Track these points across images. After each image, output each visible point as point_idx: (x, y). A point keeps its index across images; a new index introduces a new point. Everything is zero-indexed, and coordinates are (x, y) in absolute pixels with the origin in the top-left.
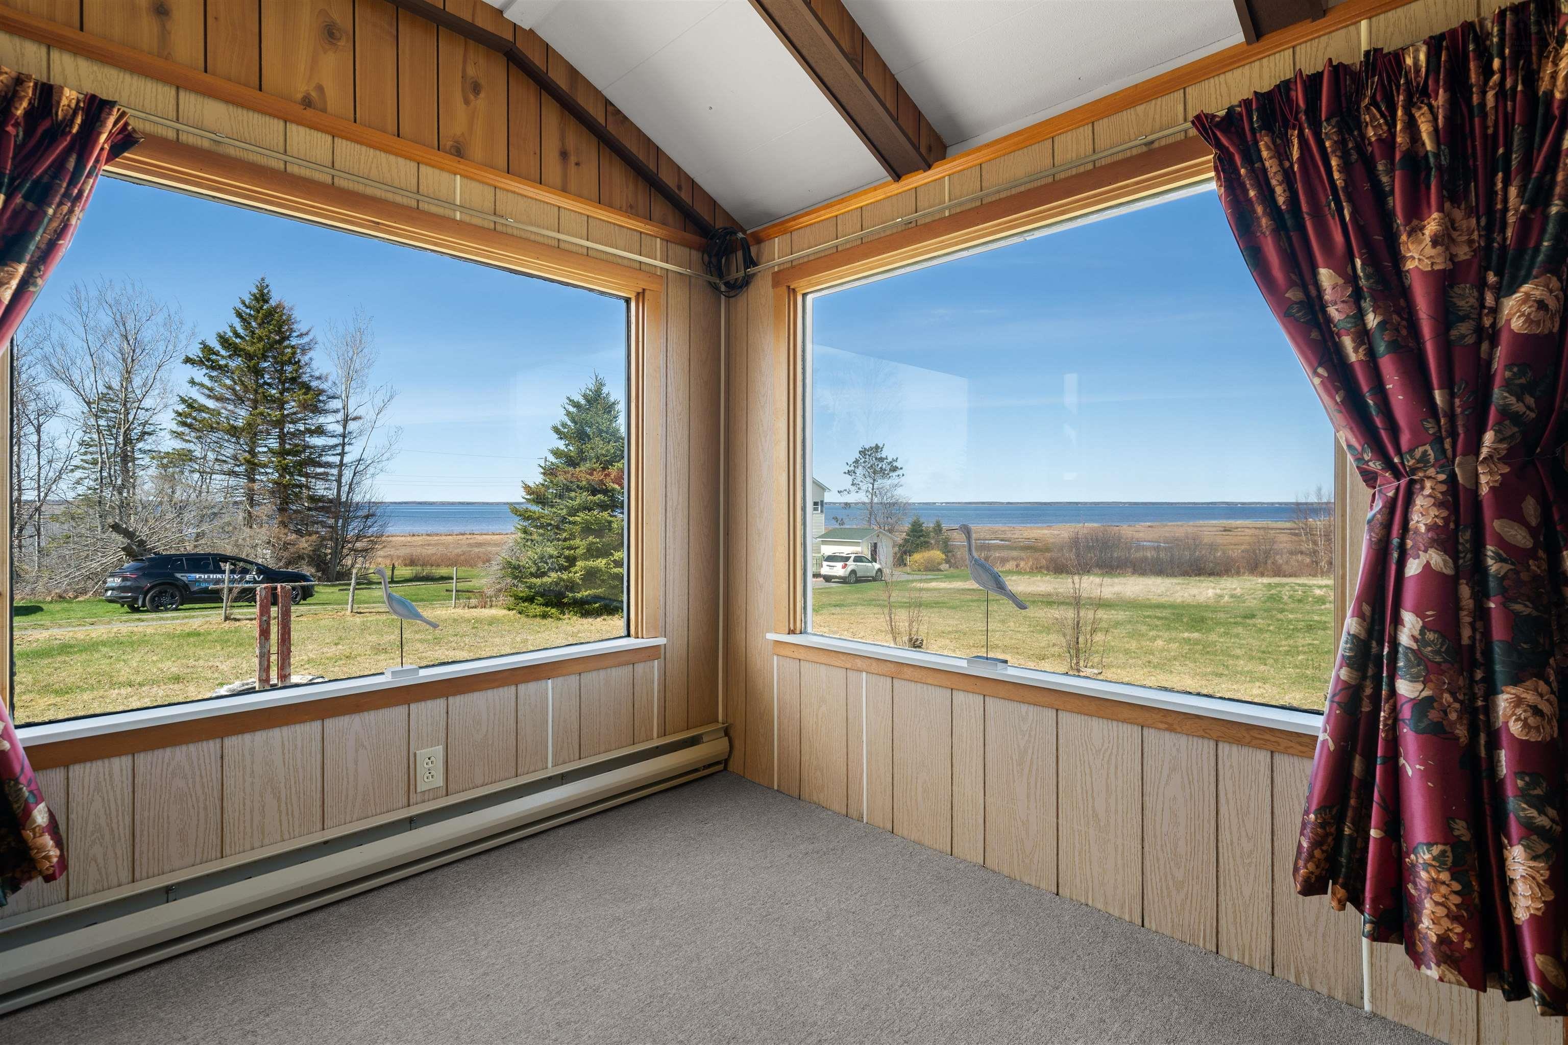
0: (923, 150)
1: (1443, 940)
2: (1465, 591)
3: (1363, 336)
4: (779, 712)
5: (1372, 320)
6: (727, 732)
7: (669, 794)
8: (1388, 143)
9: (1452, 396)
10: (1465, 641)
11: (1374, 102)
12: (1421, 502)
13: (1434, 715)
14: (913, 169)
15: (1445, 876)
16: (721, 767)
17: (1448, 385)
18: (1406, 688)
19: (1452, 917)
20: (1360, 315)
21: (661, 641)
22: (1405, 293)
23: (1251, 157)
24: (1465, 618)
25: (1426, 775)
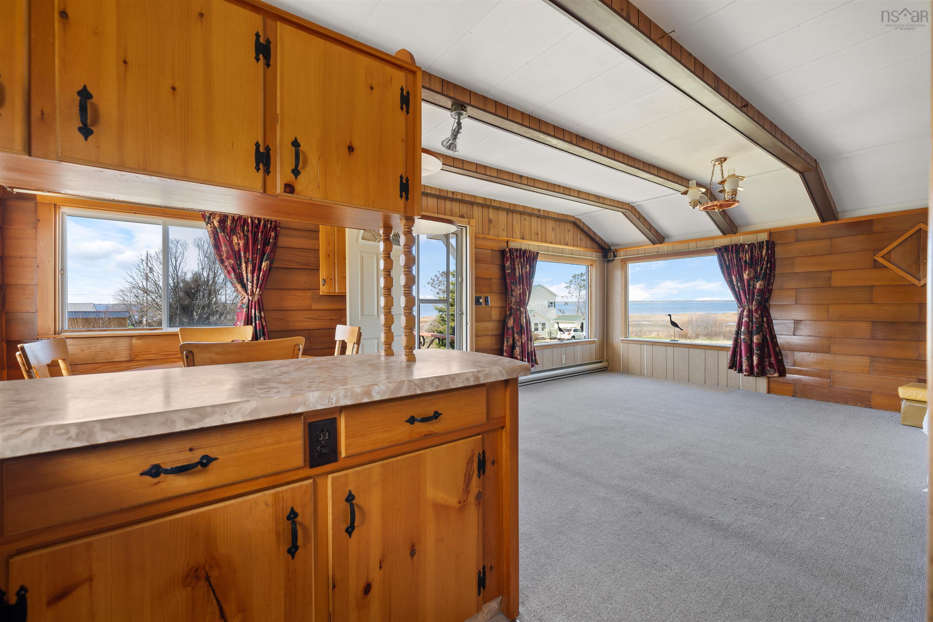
0: (661, 241)
1: (746, 369)
2: (750, 323)
3: (738, 287)
4: (622, 355)
5: (739, 285)
6: (607, 361)
7: (598, 372)
8: (743, 258)
9: (749, 296)
10: (750, 330)
11: (741, 251)
12: (745, 311)
13: (745, 340)
14: (657, 243)
15: (746, 361)
16: (606, 369)
17: (749, 295)
18: (742, 337)
19: (747, 366)
20: (737, 284)
21: (596, 339)
22: (744, 281)
23: (723, 256)
24: (750, 327)
25: (745, 348)
